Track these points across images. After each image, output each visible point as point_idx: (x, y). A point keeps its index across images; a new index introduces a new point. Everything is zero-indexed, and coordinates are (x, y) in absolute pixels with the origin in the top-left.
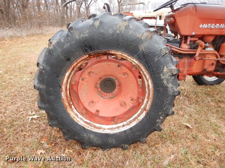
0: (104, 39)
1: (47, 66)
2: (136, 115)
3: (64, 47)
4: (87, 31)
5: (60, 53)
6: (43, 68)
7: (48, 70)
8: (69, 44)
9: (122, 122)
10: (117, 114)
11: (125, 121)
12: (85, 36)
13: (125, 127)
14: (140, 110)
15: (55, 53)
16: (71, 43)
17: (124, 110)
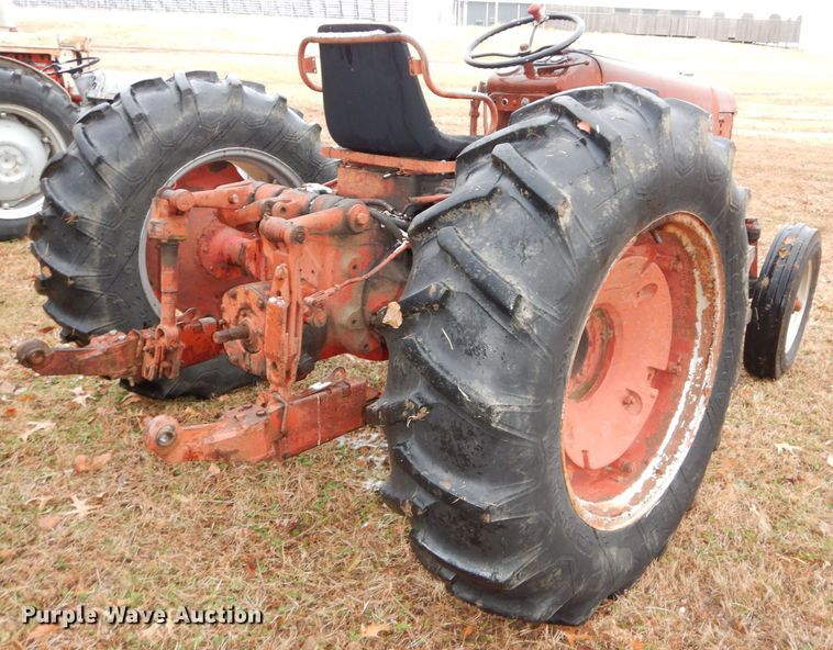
0: (682, 175)
1: (545, 304)
2: (674, 422)
3: (605, 214)
4: (651, 152)
5: (592, 241)
6: (534, 313)
7: (553, 317)
8: (616, 202)
9: (647, 463)
10: (627, 441)
11: (653, 454)
12: (650, 167)
13: (667, 471)
14: (683, 400)
15: (577, 243)
16: (621, 196)
17: (637, 420)
